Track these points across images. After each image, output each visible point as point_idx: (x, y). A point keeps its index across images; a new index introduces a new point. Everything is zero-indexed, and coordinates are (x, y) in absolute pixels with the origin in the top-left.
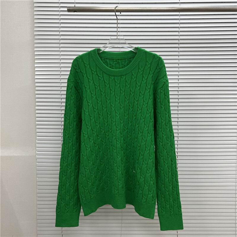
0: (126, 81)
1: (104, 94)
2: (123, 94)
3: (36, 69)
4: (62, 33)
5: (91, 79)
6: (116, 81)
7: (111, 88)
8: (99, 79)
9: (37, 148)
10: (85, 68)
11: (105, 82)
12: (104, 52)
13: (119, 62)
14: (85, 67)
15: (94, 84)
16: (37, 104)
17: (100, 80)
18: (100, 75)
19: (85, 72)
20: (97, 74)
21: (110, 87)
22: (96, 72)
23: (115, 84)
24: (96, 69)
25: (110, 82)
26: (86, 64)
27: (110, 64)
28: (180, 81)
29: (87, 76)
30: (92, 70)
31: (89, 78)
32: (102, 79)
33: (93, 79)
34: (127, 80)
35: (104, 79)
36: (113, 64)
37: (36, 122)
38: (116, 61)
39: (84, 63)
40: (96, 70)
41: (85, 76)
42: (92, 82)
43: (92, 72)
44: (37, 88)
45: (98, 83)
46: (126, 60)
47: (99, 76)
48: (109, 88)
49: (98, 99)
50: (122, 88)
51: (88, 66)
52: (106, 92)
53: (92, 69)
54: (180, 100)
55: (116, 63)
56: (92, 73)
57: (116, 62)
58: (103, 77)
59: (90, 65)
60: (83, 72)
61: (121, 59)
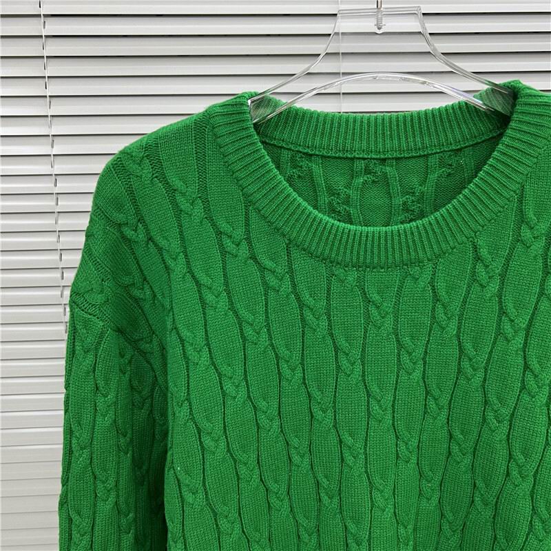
0: (436, 298)
1: (299, 374)
2: (417, 374)
5: (219, 285)
6: (376, 297)
7: (342, 342)
8: (265, 284)
10: (178, 217)
11: (302, 305)
12: (292, 117)
13: (385, 174)
14: (178, 212)
15: (237, 316)
17: (272, 294)
18: (269, 264)
19: (175, 245)
20: (253, 258)
21: (332, 335)
22: (244, 243)
23: (368, 315)
24: (247, 225)
25: (334, 303)
26: (183, 194)
27: (332, 192)
29: (191, 272)
30: (219, 233)
31: (204, 279)
32: (286, 286)
33: (226, 284)
34: (442, 293)
35: (294, 286)
36: (348, 186)
38: (367, 171)
39: (172, 191)
40: (248, 232)
41: (179, 267)
42: (223, 303)
43: (221, 245)
45: (261, 309)
46: (433, 161)
47: (262, 268)
48: (329, 341)
49: (262, 404)
50: (407, 340)
51: (198, 211)
52: (308, 361)
53: (224, 226)
55: (365, 183)
56: (224, 252)
57: (370, 178)
58: (291, 271)
59: (206, 202)
60: (163, 243)
61: (397, 159)
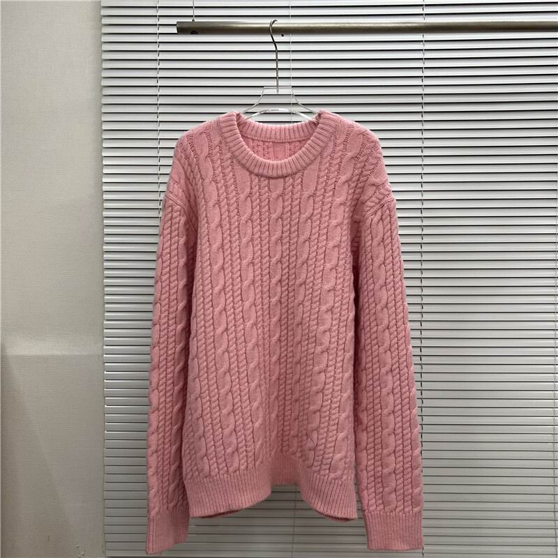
3: (105, 163)
4: (161, 83)
9: (105, 339)
16: (107, 239)
28: (426, 187)
37: (105, 281)
44: (107, 205)
54: (426, 231)
